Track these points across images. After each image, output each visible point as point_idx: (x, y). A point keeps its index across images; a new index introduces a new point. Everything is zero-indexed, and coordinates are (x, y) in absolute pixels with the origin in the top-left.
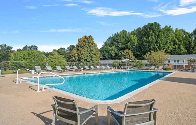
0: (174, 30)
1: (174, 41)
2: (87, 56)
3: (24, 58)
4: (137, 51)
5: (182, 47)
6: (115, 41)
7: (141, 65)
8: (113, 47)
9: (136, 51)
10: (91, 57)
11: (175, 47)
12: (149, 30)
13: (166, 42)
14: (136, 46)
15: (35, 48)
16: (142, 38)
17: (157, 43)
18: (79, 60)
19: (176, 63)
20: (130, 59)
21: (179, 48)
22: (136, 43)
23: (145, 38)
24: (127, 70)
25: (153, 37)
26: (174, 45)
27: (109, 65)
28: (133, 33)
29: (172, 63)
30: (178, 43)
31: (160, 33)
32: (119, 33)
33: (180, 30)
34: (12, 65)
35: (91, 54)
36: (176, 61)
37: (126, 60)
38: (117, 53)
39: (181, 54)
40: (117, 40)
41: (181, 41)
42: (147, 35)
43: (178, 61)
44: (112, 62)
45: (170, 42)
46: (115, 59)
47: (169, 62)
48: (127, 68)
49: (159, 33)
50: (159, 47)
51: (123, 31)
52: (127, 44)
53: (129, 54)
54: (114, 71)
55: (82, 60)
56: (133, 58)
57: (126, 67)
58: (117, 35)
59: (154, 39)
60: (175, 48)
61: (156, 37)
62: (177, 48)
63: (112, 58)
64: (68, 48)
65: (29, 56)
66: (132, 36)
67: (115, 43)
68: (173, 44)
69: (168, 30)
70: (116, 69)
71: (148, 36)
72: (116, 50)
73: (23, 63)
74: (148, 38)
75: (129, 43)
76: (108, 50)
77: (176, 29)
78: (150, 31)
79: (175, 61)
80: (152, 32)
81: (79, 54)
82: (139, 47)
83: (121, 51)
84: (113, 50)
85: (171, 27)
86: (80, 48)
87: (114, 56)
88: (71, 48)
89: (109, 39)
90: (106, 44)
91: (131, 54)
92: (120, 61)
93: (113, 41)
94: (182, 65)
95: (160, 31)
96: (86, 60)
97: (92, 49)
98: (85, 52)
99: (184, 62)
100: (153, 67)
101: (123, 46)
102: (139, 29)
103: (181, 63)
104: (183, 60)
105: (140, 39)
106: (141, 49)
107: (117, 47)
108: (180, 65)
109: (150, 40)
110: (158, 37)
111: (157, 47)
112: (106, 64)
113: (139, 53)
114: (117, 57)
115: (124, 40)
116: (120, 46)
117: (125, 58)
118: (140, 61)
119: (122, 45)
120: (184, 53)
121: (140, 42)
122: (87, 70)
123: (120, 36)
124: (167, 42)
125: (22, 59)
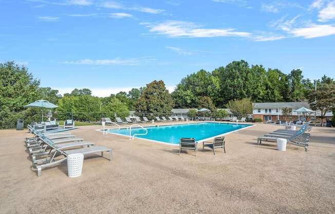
0: (267, 71)
1: (267, 85)
2: (158, 105)
3: (76, 106)
4: (219, 97)
5: (277, 93)
6: (191, 85)
7: (224, 115)
8: (189, 92)
9: (217, 97)
10: (162, 106)
11: (268, 92)
12: (234, 70)
13: (255, 86)
14: (218, 91)
15: (88, 92)
16: (225, 80)
17: (244, 86)
18: (148, 110)
19: (268, 113)
20: (209, 108)
21: (273, 93)
22: (218, 87)
23: (229, 81)
24: (204, 121)
25: (240, 79)
26: (267, 89)
27: (183, 114)
28: (214, 74)
29: (263, 112)
30: (271, 87)
31: (249, 74)
32: (196, 73)
33: (274, 71)
34: (61, 115)
35: (163, 103)
36: (268, 110)
37: (204, 109)
38: (194, 99)
39: (274, 102)
40: (194, 82)
41: (275, 85)
42: (232, 76)
43: (270, 110)
44: (187, 110)
45: (261, 86)
46: (191, 108)
47: (259, 112)
48: (205, 120)
49: (247, 74)
50: (247, 92)
51: (202, 71)
52: (206, 87)
53: (208, 102)
54: (189, 123)
55: (151, 110)
56: (213, 107)
57: (204, 118)
58: (194, 76)
59: (241, 82)
60: (267, 94)
61: (243, 79)
62: (270, 94)
63: (187, 106)
64: (130, 92)
65: (82, 103)
66: (213, 78)
67: (191, 86)
68: (265, 89)
69: (259, 70)
70: (191, 120)
71: (234, 78)
72: (192, 96)
73: (74, 111)
74: (234, 80)
75: (209, 87)
76: (182, 95)
77: (270, 70)
78: (236, 72)
79: (266, 110)
80: (238, 73)
81: (148, 102)
82: (222, 93)
83: (199, 97)
84: (189, 95)
85: (263, 67)
86: (149, 96)
87: (190, 104)
88: (134, 93)
89: (183, 81)
90: (179, 88)
91: (210, 102)
92: (197, 110)
93: (189, 83)
94: (275, 116)
95: (248, 72)
96: (156, 110)
97: (163, 96)
98: (155, 100)
99: (277, 111)
100: (235, 118)
101: (202, 91)
102: (221, 68)
103: (274, 113)
104: (277, 109)
105: (223, 81)
106: (225, 95)
107: (194, 91)
108: (273, 116)
109: (236, 83)
110: (246, 79)
111: (244, 92)
112: (179, 114)
113: (222, 99)
114: (194, 104)
115: (202, 82)
116: (198, 89)
117: (203, 107)
118: (223, 109)
119: (200, 89)
120: (279, 101)
121: (224, 86)
122: (159, 122)
123: (198, 77)
124: (257, 86)
125: (73, 106)
